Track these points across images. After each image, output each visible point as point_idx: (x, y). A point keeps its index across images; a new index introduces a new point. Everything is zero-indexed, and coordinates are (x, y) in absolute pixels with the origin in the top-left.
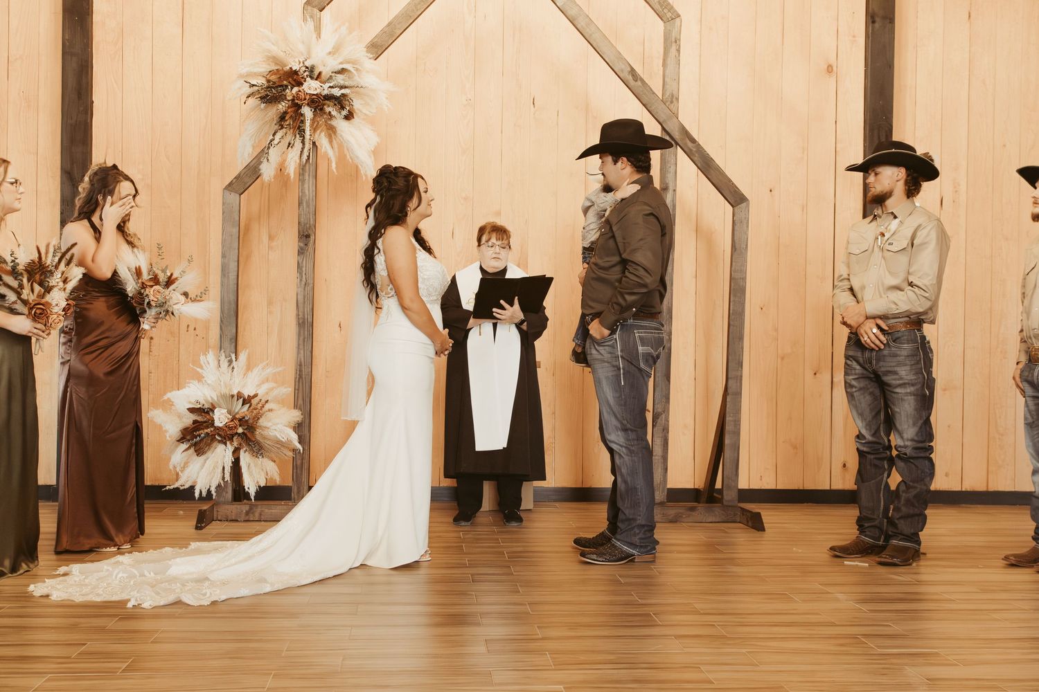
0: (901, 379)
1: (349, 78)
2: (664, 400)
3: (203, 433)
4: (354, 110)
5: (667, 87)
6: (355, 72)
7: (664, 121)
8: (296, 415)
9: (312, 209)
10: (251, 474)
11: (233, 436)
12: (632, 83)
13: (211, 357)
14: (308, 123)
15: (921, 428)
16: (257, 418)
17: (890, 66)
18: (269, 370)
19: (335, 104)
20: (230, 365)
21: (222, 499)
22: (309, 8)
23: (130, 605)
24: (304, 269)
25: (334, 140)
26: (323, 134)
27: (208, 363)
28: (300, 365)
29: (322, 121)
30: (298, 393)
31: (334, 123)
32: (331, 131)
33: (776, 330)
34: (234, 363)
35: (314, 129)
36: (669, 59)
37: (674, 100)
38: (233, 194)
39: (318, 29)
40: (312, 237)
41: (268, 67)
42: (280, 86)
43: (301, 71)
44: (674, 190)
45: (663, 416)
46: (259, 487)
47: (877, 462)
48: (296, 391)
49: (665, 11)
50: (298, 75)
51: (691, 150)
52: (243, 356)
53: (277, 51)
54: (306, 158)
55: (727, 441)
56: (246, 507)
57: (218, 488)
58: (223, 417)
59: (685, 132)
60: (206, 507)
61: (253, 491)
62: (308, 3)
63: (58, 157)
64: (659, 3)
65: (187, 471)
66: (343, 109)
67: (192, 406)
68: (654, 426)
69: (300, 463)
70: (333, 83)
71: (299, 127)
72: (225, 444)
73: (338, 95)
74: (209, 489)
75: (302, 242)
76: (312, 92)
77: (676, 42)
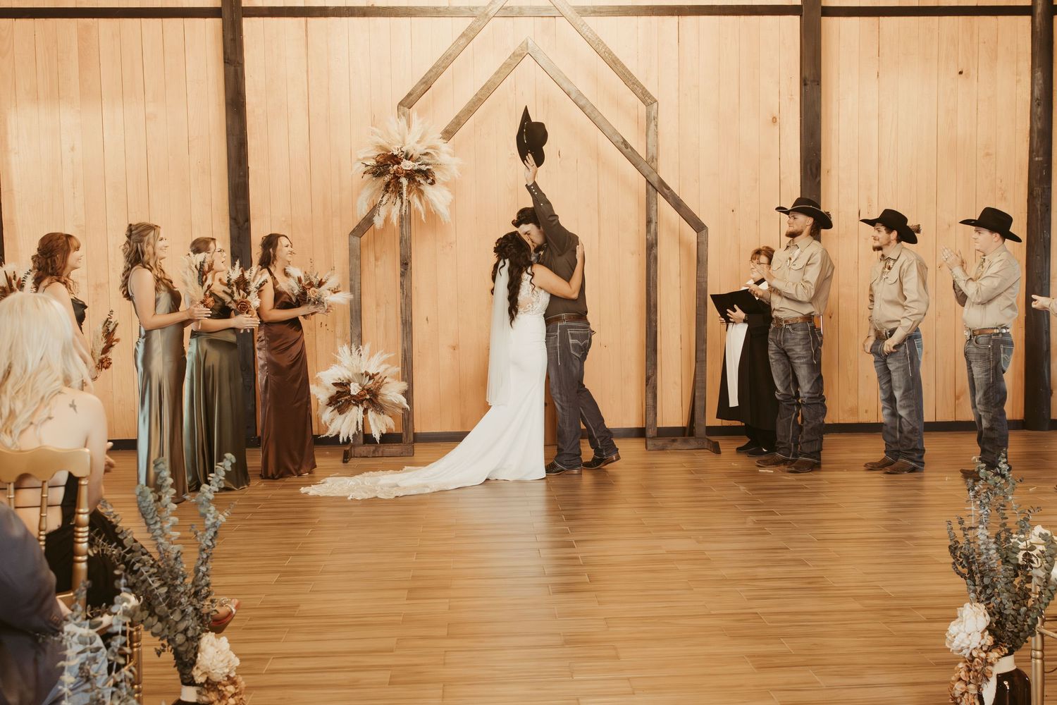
0: (796, 354)
1: (431, 157)
2: (654, 367)
3: (343, 399)
4: (435, 179)
5: (649, 151)
6: (435, 155)
7: (648, 175)
8: (403, 386)
9: (409, 245)
10: (376, 426)
11: (363, 400)
12: (625, 150)
13: (346, 348)
14: (405, 188)
15: (813, 384)
16: (379, 388)
17: (817, 117)
18: (385, 356)
19: (423, 176)
20: (358, 353)
21: (357, 443)
22: (402, 107)
23: (349, 498)
24: (405, 286)
25: (422, 199)
26: (415, 196)
28: (405, 351)
29: (414, 187)
30: (404, 370)
31: (421, 188)
32: (421, 193)
34: (362, 352)
35: (409, 193)
36: (650, 131)
37: (655, 160)
38: (355, 237)
39: (409, 124)
40: (409, 265)
41: (377, 152)
42: (385, 165)
43: (399, 155)
44: (656, 223)
45: (653, 378)
46: (382, 434)
47: (789, 407)
49: (647, 98)
50: (397, 157)
51: (667, 195)
52: (367, 346)
53: (383, 142)
54: (404, 212)
55: (697, 394)
56: (374, 448)
57: (354, 435)
58: (356, 388)
59: (662, 182)
60: (348, 449)
61: (377, 437)
62: (401, 104)
63: (226, 208)
64: (642, 93)
65: (333, 425)
66: (428, 178)
67: (335, 382)
68: (646, 385)
69: (407, 417)
70: (421, 162)
71: (399, 191)
72: (358, 406)
73: (424, 170)
74: (348, 437)
75: (404, 268)
76: (407, 169)
77: (654, 119)
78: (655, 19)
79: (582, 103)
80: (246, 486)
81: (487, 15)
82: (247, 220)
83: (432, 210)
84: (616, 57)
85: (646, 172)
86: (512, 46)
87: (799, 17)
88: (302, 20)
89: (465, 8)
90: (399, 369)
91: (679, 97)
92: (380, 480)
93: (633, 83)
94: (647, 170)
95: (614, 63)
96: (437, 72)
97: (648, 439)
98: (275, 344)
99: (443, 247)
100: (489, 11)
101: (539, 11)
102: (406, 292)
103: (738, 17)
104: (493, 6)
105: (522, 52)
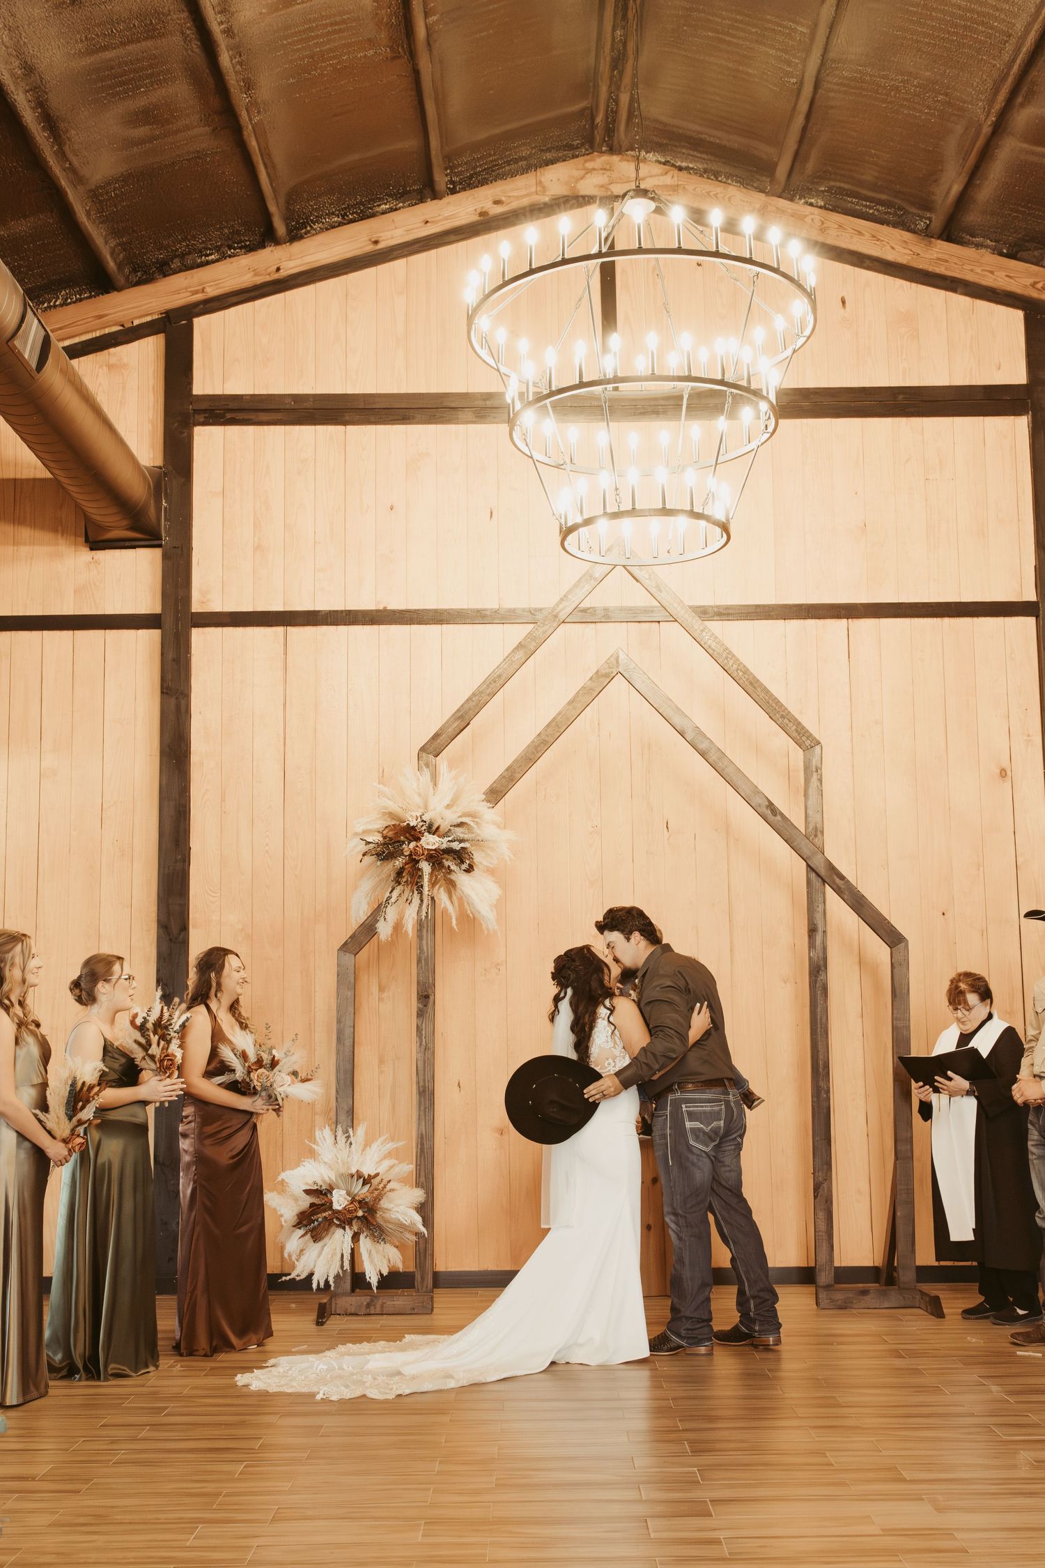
1: (468, 831)
2: (826, 1167)
3: (320, 1217)
4: (474, 863)
5: (810, 819)
6: (476, 827)
7: (809, 857)
8: (418, 1195)
9: (431, 967)
10: (372, 1262)
11: (352, 1219)
12: (771, 817)
13: (327, 1133)
14: (426, 878)
16: (378, 1199)
18: (390, 1145)
19: (455, 858)
20: (347, 1140)
21: (340, 1290)
22: (424, 754)
23: (319, 1397)
24: (424, 1033)
25: (453, 894)
26: (442, 889)
27: (325, 1139)
28: (422, 1138)
29: (441, 875)
30: (420, 1171)
31: (453, 877)
32: (451, 885)
34: (352, 1139)
35: (433, 884)
36: (810, 789)
37: (818, 833)
38: (348, 954)
39: (434, 779)
40: (432, 998)
41: (384, 822)
42: (397, 842)
43: (419, 827)
44: (824, 931)
45: (825, 1185)
46: (382, 1275)
48: (419, 1167)
49: (804, 738)
50: (416, 830)
51: (842, 889)
52: (361, 1130)
53: (394, 807)
54: (424, 914)
55: (899, 1214)
56: (368, 1299)
57: (337, 1277)
58: (342, 1199)
59: (832, 868)
60: (325, 1301)
61: (373, 1279)
62: (423, 749)
63: (153, 908)
64: (797, 731)
65: (304, 1258)
66: (462, 862)
67: (308, 1188)
68: (815, 1197)
69: (424, 1247)
70: (453, 836)
71: (417, 882)
72: (344, 1229)
73: (457, 849)
74: (327, 1279)
75: (422, 1003)
76: (430, 847)
77: (817, 771)
78: (811, 623)
79: (703, 746)
80: (151, 1368)
81: (556, 616)
82: (184, 928)
83: (469, 912)
84: (754, 677)
85: (806, 852)
86: (592, 663)
87: (1034, 618)
88: (280, 629)
89: (524, 610)
90: (412, 1167)
91: (852, 739)
92: (368, 1361)
93: (783, 717)
94: (807, 849)
95: (752, 687)
96: (480, 701)
97: (820, 1291)
98: (210, 1129)
99: (485, 970)
100: (558, 613)
101: (635, 613)
102: (426, 1042)
103: (939, 619)
104: (564, 604)
105: (610, 670)
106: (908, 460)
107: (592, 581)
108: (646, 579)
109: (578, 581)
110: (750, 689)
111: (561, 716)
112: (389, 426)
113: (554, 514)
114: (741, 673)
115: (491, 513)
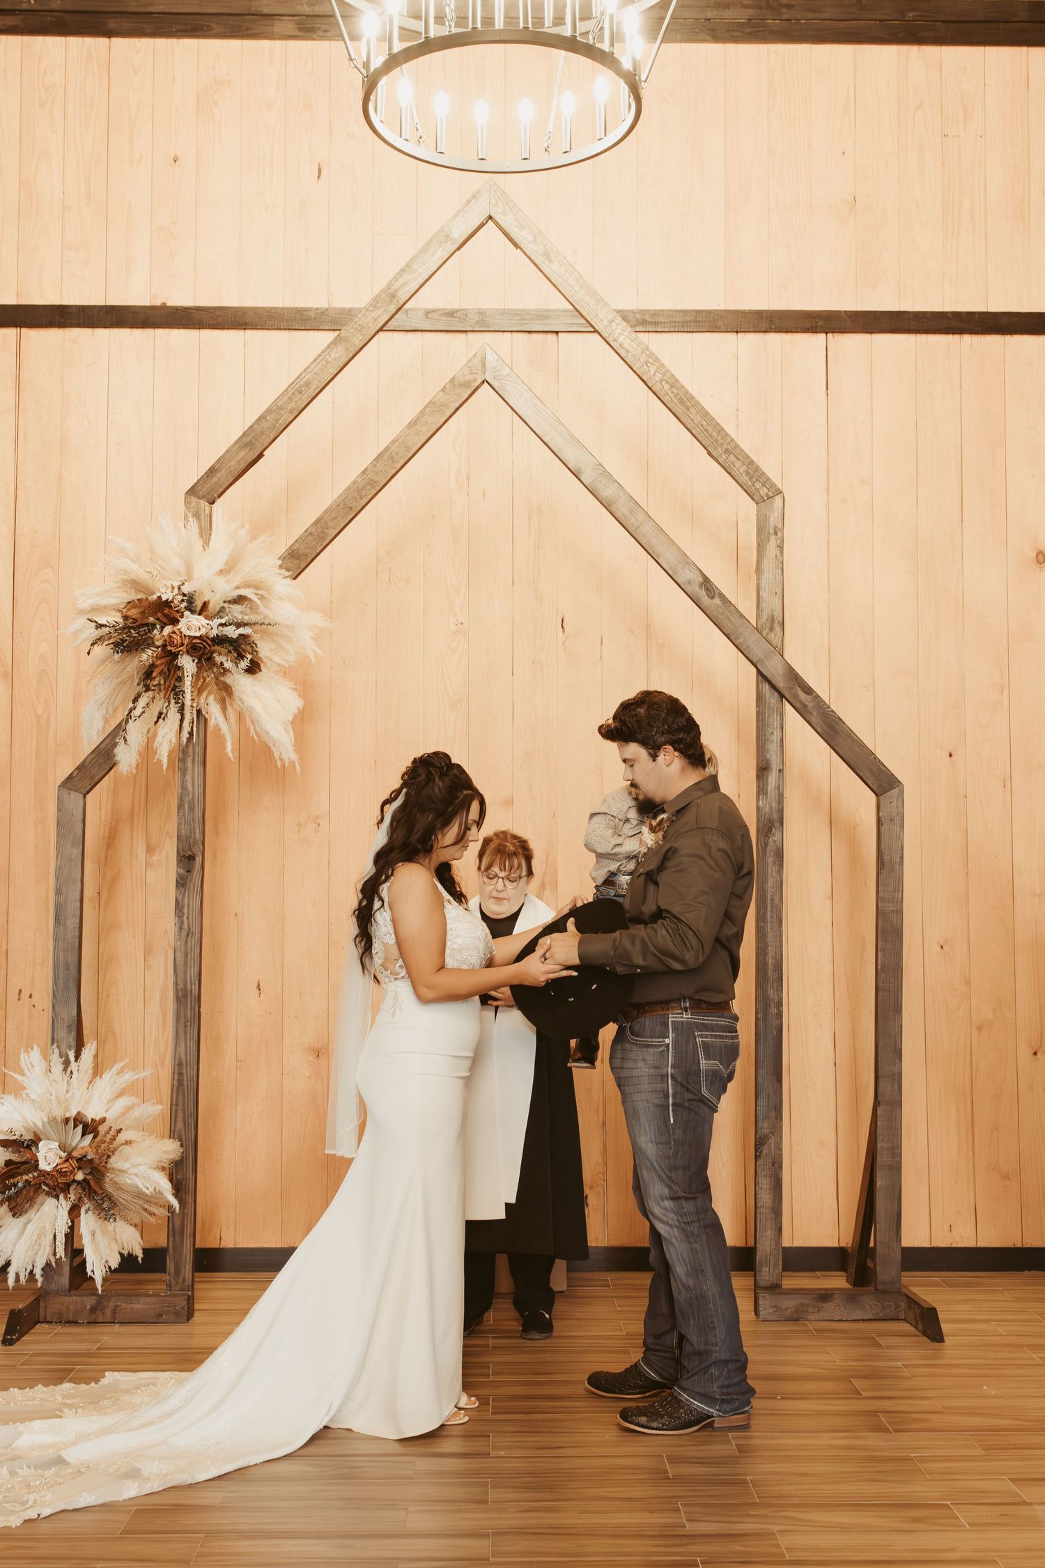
1: (251, 608)
2: (773, 1114)
3: (21, 1181)
4: (260, 659)
5: (764, 605)
6: (258, 602)
7: (761, 661)
8: (170, 1149)
9: (198, 813)
10: (96, 1249)
11: (68, 1184)
12: (706, 600)
13: (35, 1056)
14: (188, 682)
16: (106, 1155)
18: (128, 1077)
19: (230, 652)
20: (65, 1070)
21: (53, 1286)
22: (193, 499)
24: (186, 910)
25: (228, 706)
26: (211, 698)
27: (33, 1066)
28: (180, 1065)
29: (210, 678)
30: (176, 1110)
31: (228, 679)
32: (225, 692)
33: (968, 982)
34: (73, 1066)
35: (199, 691)
36: (765, 560)
37: (776, 625)
38: (73, 793)
39: (206, 533)
40: (199, 860)
41: (125, 595)
42: (143, 625)
43: (176, 602)
44: (780, 771)
45: (772, 1141)
46: (109, 1266)
48: (174, 1108)
49: (758, 485)
50: (170, 607)
51: (805, 706)
52: (88, 1053)
53: (138, 571)
54: (187, 735)
55: (879, 1183)
56: (92, 1300)
57: (47, 1268)
58: (51, 1155)
59: (794, 677)
61: (98, 1273)
62: (192, 491)
64: (748, 473)
66: (242, 657)
67: (3, 1137)
69: (179, 1225)
70: (227, 618)
71: (175, 687)
72: (57, 1197)
73: (234, 637)
74: (31, 1272)
75: (184, 867)
76: (193, 634)
77: (776, 533)
79: (607, 492)
83: (252, 733)
84: (687, 393)
85: (757, 653)
88: (11, 333)
91: (828, 506)
93: (727, 452)
94: (757, 648)
96: (277, 421)
97: (762, 1293)
99: (299, 825)
100: (397, 291)
101: (523, 319)
102: (188, 925)
103: (956, 337)
104: (406, 277)
105: (472, 377)
106: (918, 107)
107: (449, 243)
108: (529, 242)
109: (428, 243)
110: (679, 410)
111: (397, 444)
112: (174, 40)
113: (351, 59)
114: (666, 387)
115: (320, 170)
